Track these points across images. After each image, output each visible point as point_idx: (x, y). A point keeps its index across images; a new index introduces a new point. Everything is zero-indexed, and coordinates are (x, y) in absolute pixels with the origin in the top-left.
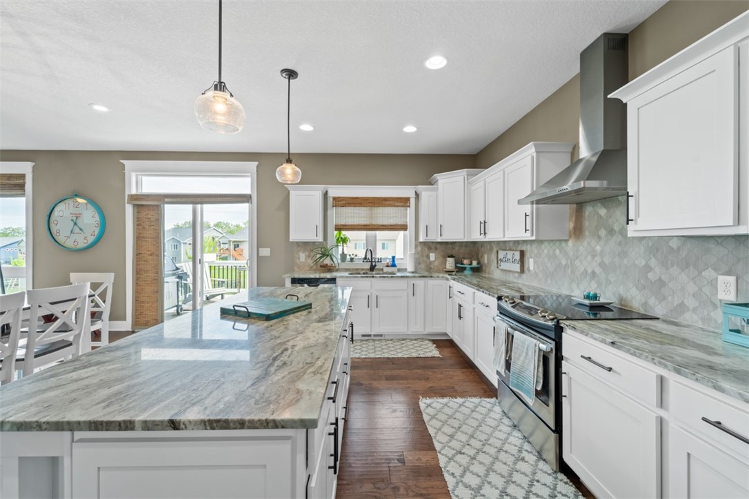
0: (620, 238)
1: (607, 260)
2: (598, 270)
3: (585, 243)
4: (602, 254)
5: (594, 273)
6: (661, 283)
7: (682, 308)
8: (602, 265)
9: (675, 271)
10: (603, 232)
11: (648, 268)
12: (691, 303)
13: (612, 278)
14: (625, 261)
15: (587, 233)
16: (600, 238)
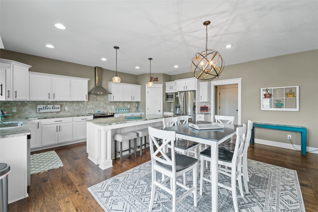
0: (99, 101)
1: (96, 105)
2: (94, 107)
3: (90, 102)
4: (95, 104)
5: (93, 108)
6: (106, 108)
7: (109, 110)
8: (95, 106)
9: (108, 106)
10: (95, 100)
11: (104, 106)
12: (110, 109)
13: (97, 108)
14: (100, 105)
15: (91, 100)
16: (94, 101)
